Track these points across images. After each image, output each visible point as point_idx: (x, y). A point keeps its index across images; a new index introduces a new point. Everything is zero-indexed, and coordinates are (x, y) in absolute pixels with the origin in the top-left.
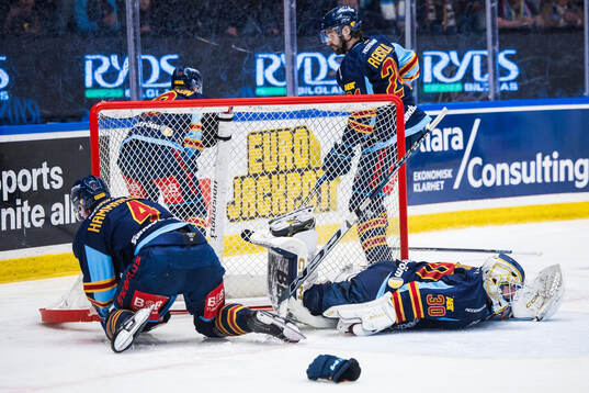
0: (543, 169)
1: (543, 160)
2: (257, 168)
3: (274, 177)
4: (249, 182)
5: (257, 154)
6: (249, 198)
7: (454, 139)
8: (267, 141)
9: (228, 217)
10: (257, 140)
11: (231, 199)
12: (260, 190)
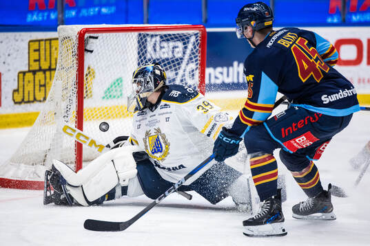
0: (238, 73)
1: (238, 65)
2: (35, 66)
3: (48, 73)
4: (29, 76)
5: (35, 56)
6: (29, 88)
7: (177, 50)
8: (42, 47)
9: (14, 100)
10: (36, 46)
11: (16, 88)
12: (37, 82)
